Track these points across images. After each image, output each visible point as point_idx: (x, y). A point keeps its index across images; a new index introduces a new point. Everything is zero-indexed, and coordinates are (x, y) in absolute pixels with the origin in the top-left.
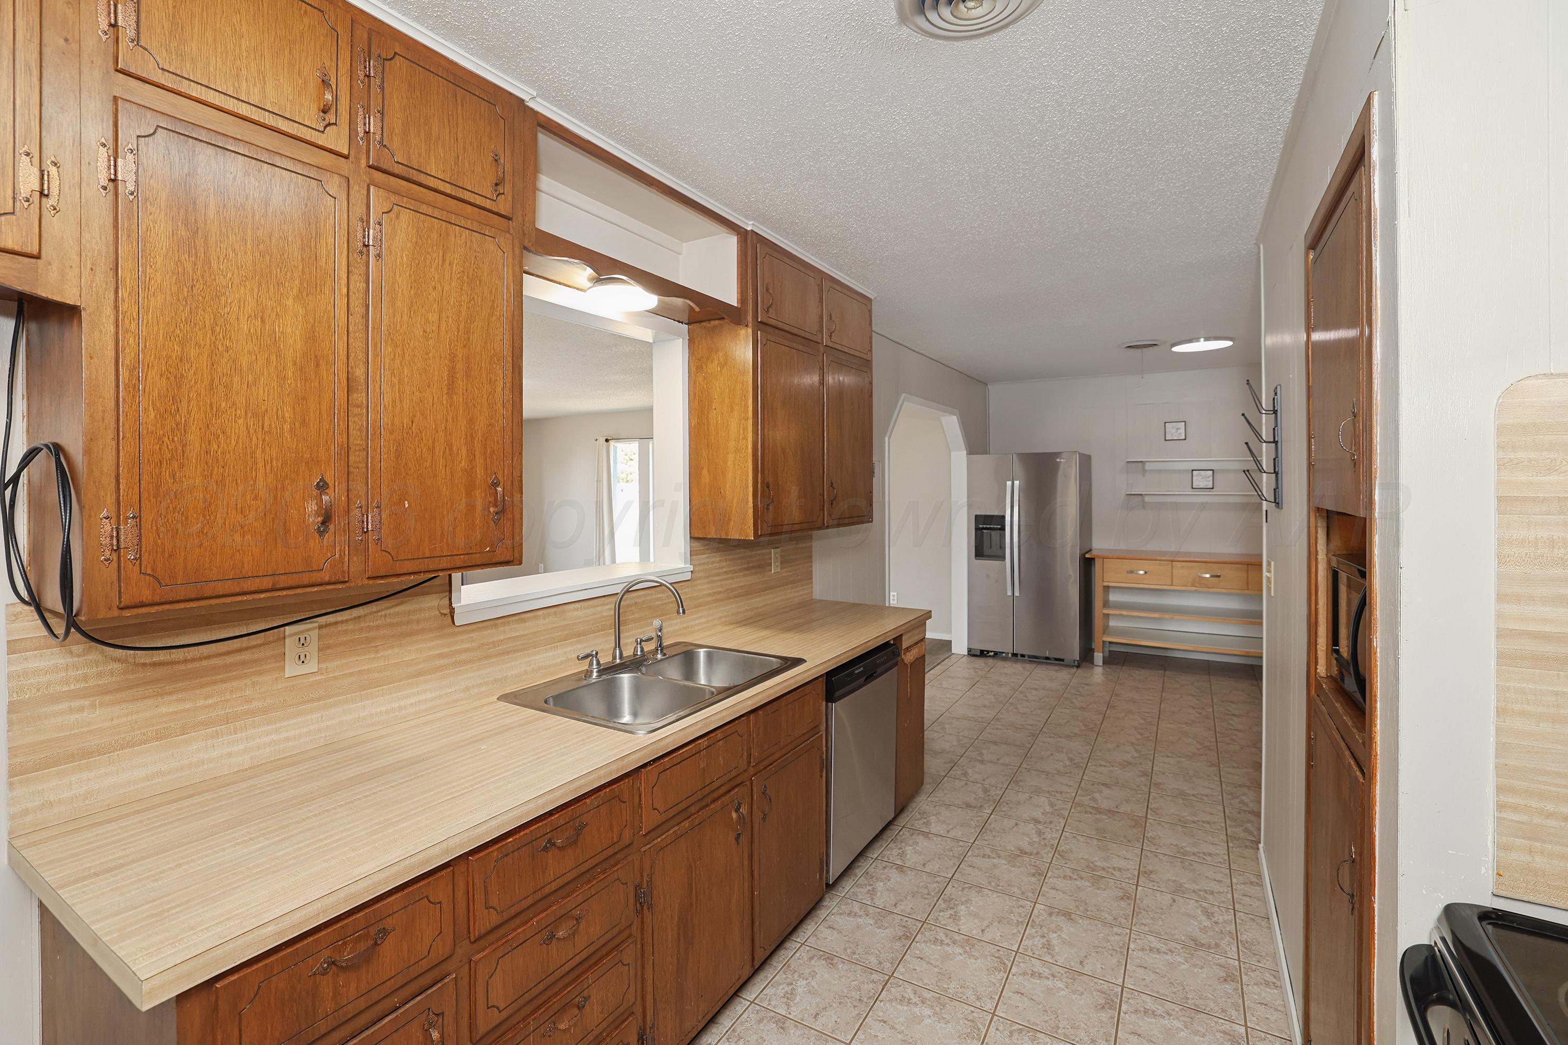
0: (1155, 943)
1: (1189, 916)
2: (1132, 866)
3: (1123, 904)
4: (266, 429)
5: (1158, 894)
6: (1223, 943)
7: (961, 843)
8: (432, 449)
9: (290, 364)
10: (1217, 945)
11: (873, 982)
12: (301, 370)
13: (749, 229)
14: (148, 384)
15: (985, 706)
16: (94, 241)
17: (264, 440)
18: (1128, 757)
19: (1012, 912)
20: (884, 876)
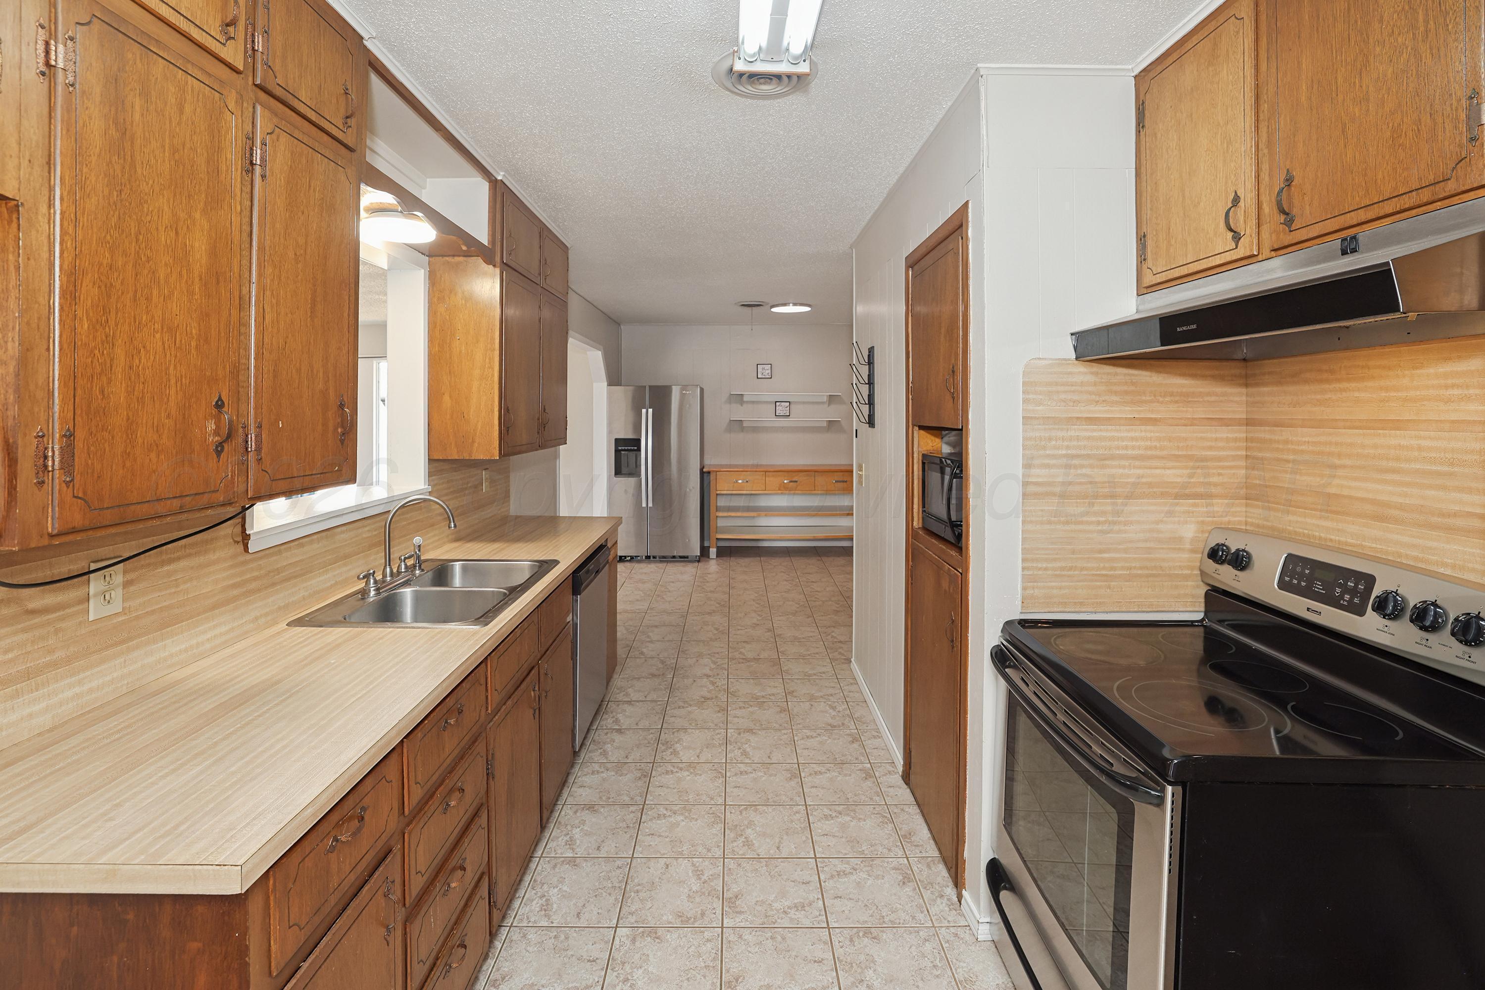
0: (809, 733)
1: (822, 712)
2: (780, 690)
3: (783, 715)
4: (177, 345)
5: (801, 704)
6: (846, 722)
7: (659, 703)
8: (299, 371)
9: (197, 280)
10: (843, 724)
11: (632, 812)
12: (205, 285)
13: (499, 178)
14: (83, 292)
15: (638, 600)
16: (32, 131)
17: (176, 356)
18: (755, 621)
19: (713, 739)
20: (608, 740)
